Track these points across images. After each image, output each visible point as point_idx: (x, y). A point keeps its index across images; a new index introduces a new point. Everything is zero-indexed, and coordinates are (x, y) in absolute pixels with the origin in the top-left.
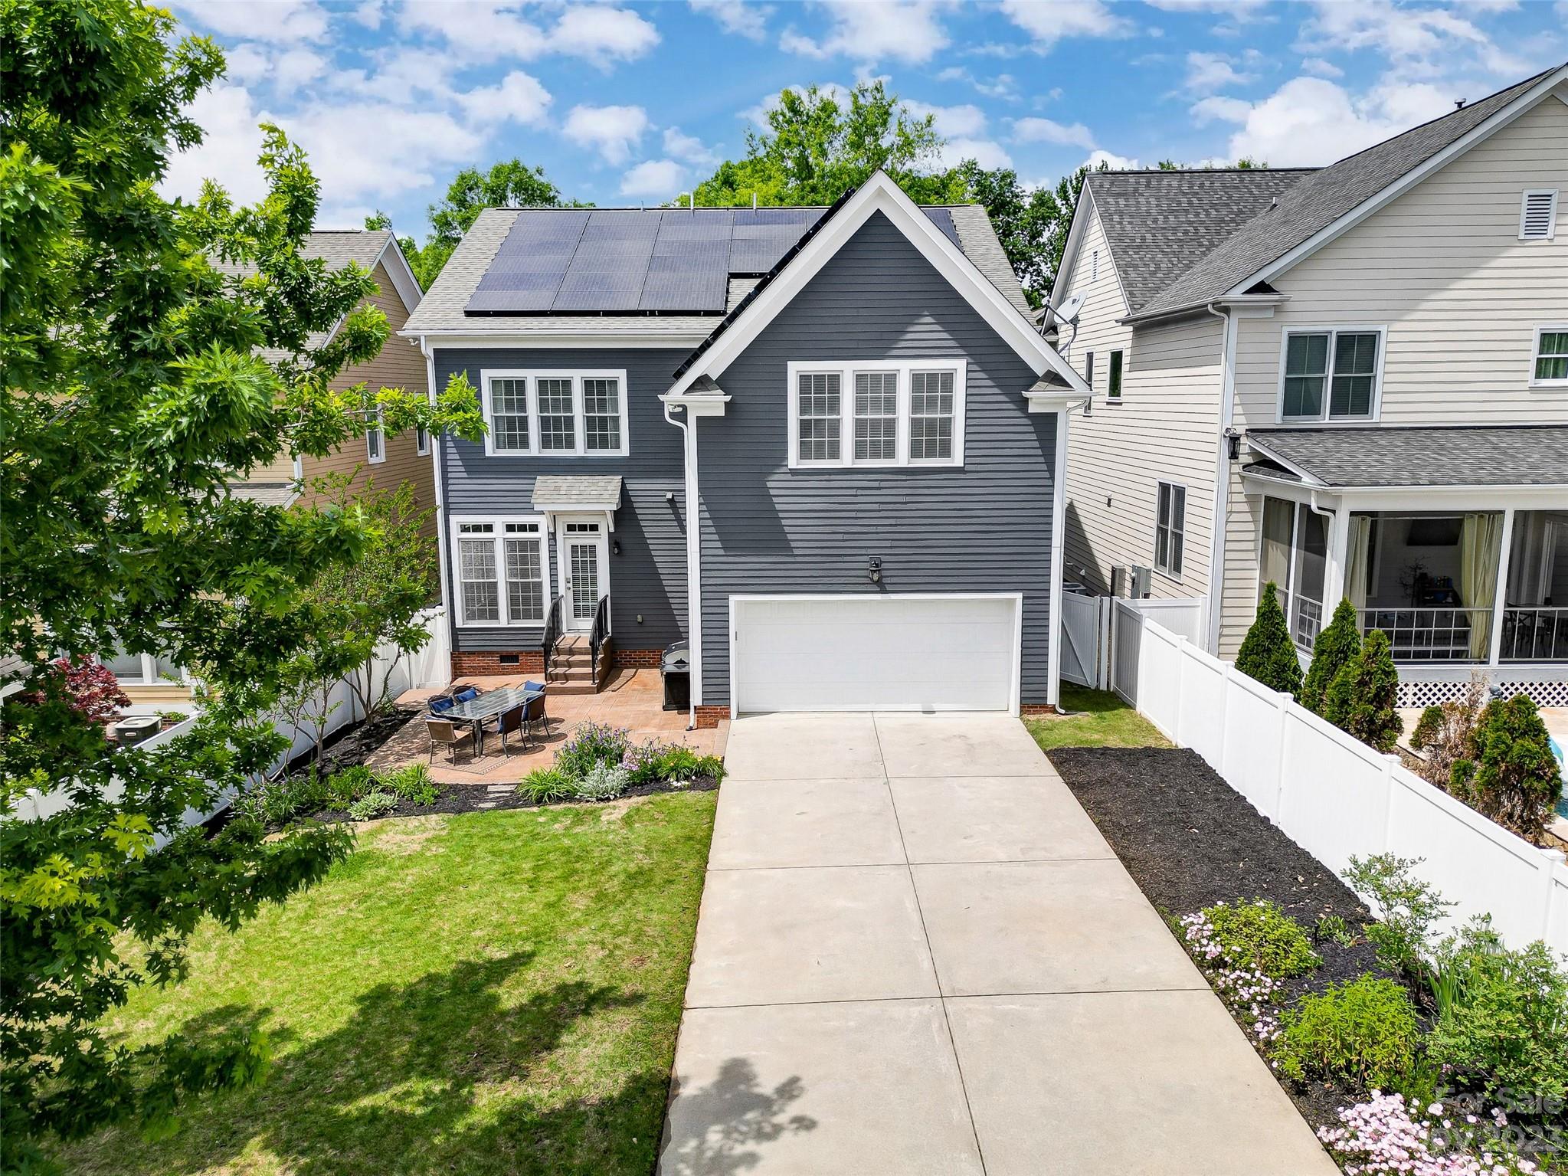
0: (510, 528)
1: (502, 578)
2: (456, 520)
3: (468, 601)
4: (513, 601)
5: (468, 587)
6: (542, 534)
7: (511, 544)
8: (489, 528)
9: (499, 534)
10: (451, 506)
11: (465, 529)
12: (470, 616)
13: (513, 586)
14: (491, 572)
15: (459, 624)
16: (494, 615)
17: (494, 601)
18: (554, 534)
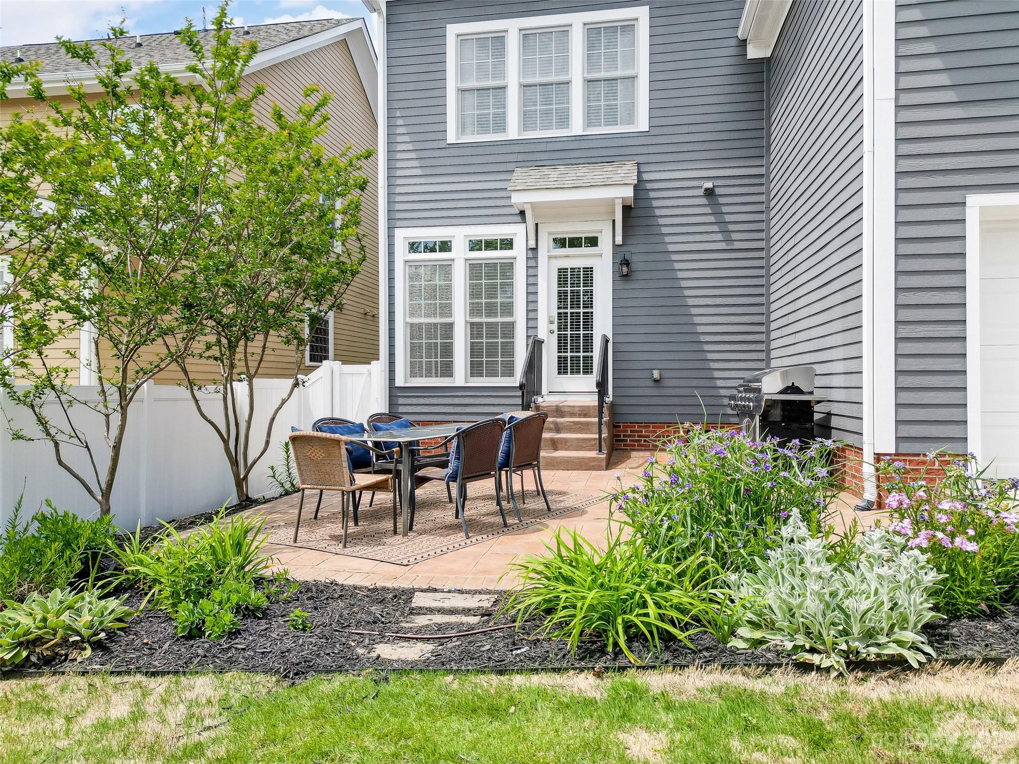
0: (475, 246)
1: (460, 317)
2: (402, 236)
3: (414, 350)
4: (474, 350)
5: (415, 330)
6: (519, 252)
7: (474, 269)
8: (445, 246)
9: (460, 254)
10: (399, 215)
11: (413, 247)
12: (414, 370)
13: (475, 329)
14: (446, 309)
15: (400, 382)
16: (447, 370)
17: (448, 350)
18: (535, 250)
